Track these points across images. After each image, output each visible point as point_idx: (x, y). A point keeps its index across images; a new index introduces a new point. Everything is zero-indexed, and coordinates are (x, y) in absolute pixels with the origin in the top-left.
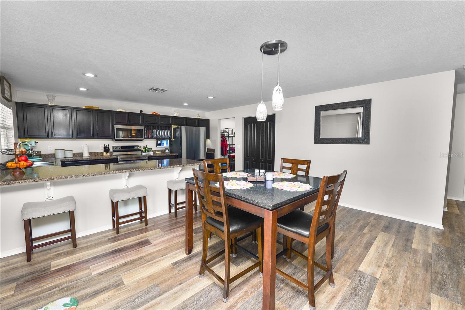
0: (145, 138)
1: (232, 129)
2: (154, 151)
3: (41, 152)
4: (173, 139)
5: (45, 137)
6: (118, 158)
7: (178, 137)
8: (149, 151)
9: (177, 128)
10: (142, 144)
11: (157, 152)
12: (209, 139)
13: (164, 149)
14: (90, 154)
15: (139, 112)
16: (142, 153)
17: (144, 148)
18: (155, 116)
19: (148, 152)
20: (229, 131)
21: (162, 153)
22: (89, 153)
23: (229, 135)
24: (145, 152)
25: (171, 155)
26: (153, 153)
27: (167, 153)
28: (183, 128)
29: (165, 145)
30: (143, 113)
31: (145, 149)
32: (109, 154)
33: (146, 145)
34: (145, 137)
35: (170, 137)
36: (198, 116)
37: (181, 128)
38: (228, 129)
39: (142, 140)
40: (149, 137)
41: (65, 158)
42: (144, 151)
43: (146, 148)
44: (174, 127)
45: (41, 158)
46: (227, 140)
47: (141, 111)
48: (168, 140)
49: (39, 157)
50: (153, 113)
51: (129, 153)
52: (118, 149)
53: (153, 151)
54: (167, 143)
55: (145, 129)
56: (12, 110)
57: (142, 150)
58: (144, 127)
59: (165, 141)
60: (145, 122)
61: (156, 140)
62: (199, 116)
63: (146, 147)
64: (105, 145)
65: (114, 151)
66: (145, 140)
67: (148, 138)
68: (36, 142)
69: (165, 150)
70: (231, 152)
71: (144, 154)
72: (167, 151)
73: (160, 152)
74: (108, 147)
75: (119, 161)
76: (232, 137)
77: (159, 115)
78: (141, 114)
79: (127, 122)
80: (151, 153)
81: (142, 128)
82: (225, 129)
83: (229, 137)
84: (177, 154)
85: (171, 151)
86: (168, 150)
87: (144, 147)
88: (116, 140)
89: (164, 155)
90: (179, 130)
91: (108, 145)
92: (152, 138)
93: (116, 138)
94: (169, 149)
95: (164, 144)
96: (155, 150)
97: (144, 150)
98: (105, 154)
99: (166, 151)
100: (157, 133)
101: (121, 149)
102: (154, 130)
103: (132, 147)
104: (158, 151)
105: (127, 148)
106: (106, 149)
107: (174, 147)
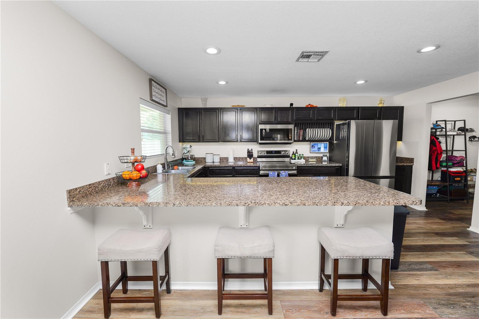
0: (295, 141)
1: (455, 121)
2: (307, 159)
3: (194, 155)
4: (335, 142)
5: (198, 141)
6: (259, 167)
7: (343, 139)
8: (300, 158)
9: (343, 124)
10: (291, 149)
11: (310, 160)
12: (401, 140)
13: (321, 155)
14: (236, 159)
15: (289, 106)
16: (290, 160)
17: (293, 154)
18: (310, 109)
19: (298, 159)
20: (447, 125)
21: (317, 161)
22: (234, 158)
23: (448, 133)
24: (295, 159)
25: (330, 165)
26: (304, 160)
27: (325, 161)
28: (353, 123)
29: (322, 150)
30: (294, 106)
31: (295, 155)
32: (252, 160)
33: (297, 150)
34: (295, 139)
35: (330, 139)
36: (381, 103)
37: (349, 125)
38: (445, 121)
39: (290, 144)
40: (301, 139)
41: (213, 162)
42: (293, 158)
43: (297, 154)
44: (337, 123)
45: (194, 162)
46: (440, 142)
47: (292, 104)
48: (328, 143)
49: (193, 160)
50: (307, 105)
51: (275, 159)
52: (263, 154)
53: (304, 158)
54: (325, 148)
55: (296, 128)
56: (170, 116)
57: (291, 156)
58: (293, 125)
59: (322, 144)
60: (296, 119)
61: (310, 142)
62: (383, 102)
63: (297, 152)
64: (248, 149)
65: (259, 157)
66: (294, 143)
67: (299, 141)
68: (191, 146)
69: (322, 157)
70: (449, 164)
71: (293, 161)
72: (325, 158)
73: (315, 160)
74: (252, 152)
75: (261, 170)
76: (454, 136)
77: (316, 107)
78: (291, 108)
79: (273, 121)
80: (302, 162)
81: (291, 127)
82: (437, 121)
83: (446, 136)
84: (341, 165)
85: (331, 160)
86: (327, 157)
87: (294, 152)
88: (260, 144)
89: (320, 165)
90: (346, 127)
91: (252, 149)
92: (304, 140)
93: (260, 141)
94: (328, 155)
95: (321, 148)
96: (308, 157)
97: (293, 156)
98: (248, 160)
99: (323, 159)
100: (310, 133)
101: (266, 154)
102: (307, 130)
103: (279, 152)
104: (312, 158)
105: (273, 153)
106: (250, 154)
107: (337, 154)
